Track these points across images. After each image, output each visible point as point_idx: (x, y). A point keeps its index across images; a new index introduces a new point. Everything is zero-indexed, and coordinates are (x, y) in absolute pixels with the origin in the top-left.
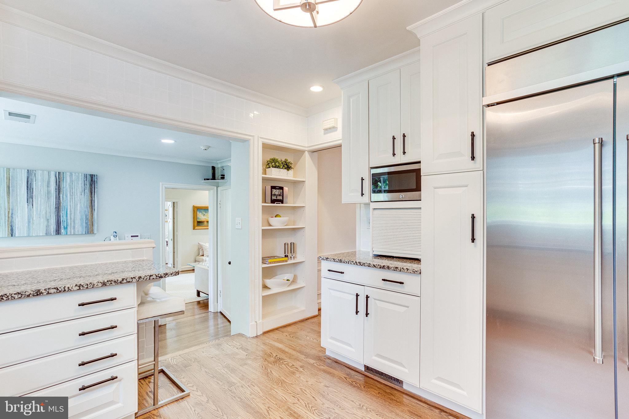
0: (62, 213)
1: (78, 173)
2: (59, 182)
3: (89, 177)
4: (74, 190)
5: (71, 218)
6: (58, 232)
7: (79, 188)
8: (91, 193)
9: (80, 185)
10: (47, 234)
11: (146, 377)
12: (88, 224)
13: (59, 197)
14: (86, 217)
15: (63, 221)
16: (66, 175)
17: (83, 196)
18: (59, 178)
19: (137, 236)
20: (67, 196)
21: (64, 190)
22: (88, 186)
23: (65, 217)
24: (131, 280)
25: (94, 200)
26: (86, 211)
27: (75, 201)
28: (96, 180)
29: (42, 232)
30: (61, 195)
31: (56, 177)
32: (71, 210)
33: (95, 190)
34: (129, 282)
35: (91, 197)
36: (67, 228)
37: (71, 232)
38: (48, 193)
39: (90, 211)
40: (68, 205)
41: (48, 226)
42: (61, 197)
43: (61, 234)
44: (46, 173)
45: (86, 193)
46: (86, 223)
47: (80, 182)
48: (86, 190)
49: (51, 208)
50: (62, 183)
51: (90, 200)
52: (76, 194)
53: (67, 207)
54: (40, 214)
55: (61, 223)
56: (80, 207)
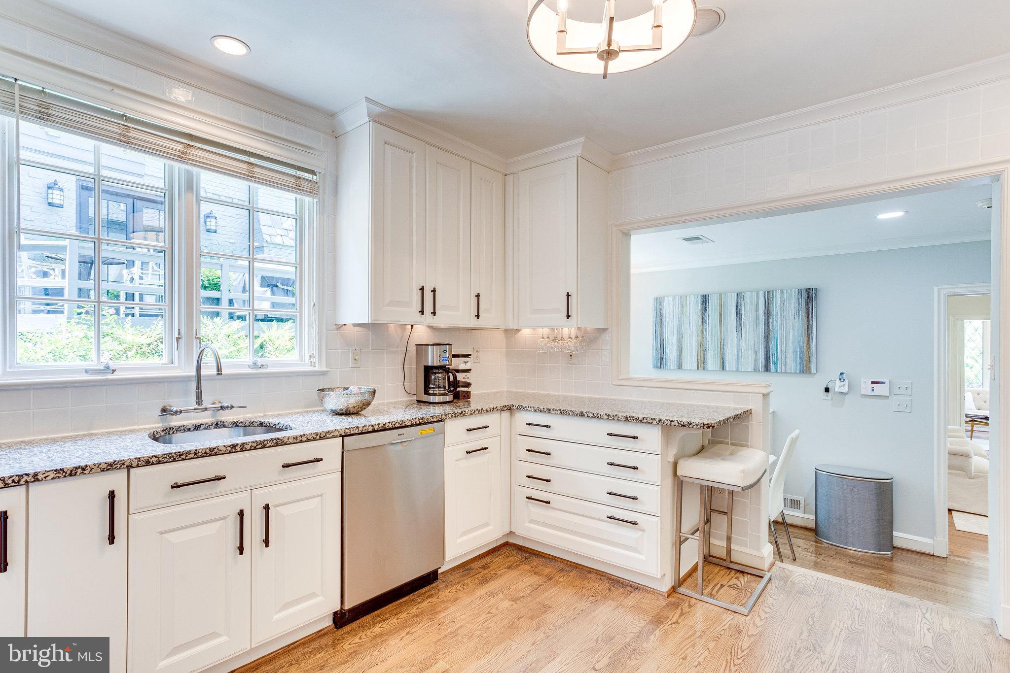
0: (772, 344)
1: (791, 289)
2: (768, 303)
3: (804, 293)
4: (785, 313)
5: (782, 351)
6: (767, 368)
7: (792, 310)
8: (808, 315)
9: (793, 306)
10: (756, 370)
11: (743, 572)
12: (804, 359)
13: (769, 323)
14: (800, 349)
15: (772, 354)
16: (776, 294)
17: (796, 320)
18: (768, 299)
19: (884, 383)
20: (777, 322)
21: (773, 315)
22: (803, 306)
23: (774, 349)
24: (651, 421)
25: (812, 325)
26: (800, 340)
27: (786, 327)
28: (814, 295)
29: (750, 368)
30: (771, 321)
31: (765, 298)
32: (781, 340)
33: (812, 310)
34: (649, 423)
35: (808, 321)
36: (777, 363)
37: (782, 370)
38: (756, 319)
39: (806, 341)
40: (778, 333)
41: (756, 360)
42: (770, 324)
43: (770, 371)
44: (754, 294)
45: (800, 315)
46: (801, 358)
47: (793, 301)
48: (800, 312)
49: (759, 337)
50: (771, 305)
51: (806, 325)
52: (787, 318)
53: (777, 336)
54: (748, 345)
55: (770, 357)
56: (793, 336)
